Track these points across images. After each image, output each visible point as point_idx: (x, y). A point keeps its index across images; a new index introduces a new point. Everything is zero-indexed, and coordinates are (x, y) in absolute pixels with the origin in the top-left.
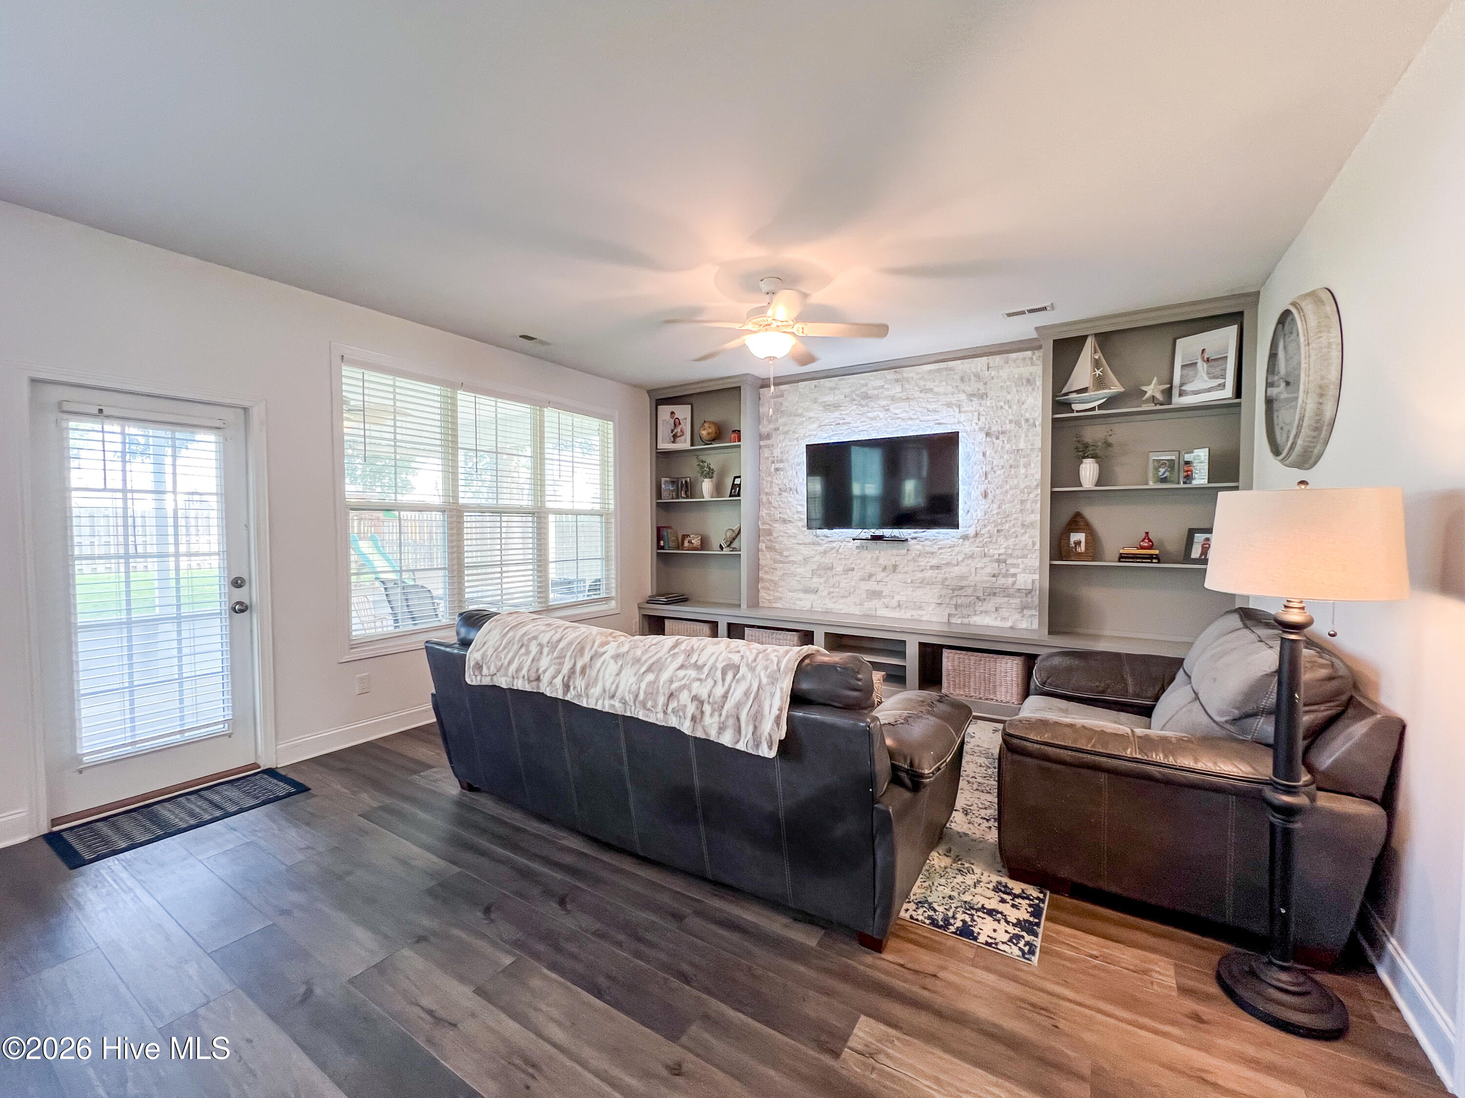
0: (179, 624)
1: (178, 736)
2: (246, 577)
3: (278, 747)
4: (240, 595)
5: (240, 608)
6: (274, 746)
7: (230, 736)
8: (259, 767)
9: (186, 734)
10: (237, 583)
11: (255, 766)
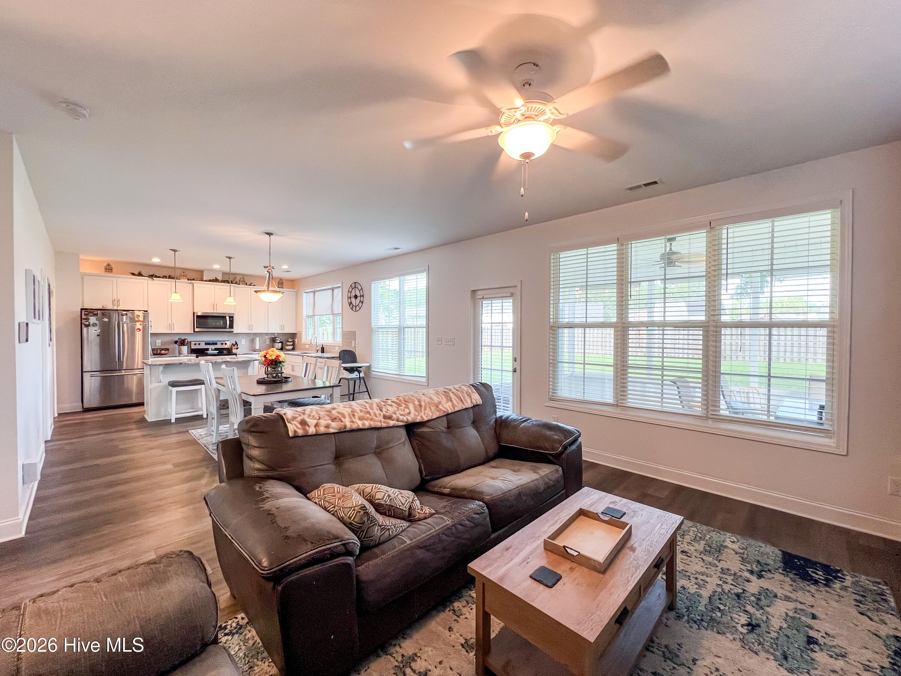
0: (502, 373)
2: (517, 358)
4: (516, 365)
5: (515, 370)
10: (515, 360)
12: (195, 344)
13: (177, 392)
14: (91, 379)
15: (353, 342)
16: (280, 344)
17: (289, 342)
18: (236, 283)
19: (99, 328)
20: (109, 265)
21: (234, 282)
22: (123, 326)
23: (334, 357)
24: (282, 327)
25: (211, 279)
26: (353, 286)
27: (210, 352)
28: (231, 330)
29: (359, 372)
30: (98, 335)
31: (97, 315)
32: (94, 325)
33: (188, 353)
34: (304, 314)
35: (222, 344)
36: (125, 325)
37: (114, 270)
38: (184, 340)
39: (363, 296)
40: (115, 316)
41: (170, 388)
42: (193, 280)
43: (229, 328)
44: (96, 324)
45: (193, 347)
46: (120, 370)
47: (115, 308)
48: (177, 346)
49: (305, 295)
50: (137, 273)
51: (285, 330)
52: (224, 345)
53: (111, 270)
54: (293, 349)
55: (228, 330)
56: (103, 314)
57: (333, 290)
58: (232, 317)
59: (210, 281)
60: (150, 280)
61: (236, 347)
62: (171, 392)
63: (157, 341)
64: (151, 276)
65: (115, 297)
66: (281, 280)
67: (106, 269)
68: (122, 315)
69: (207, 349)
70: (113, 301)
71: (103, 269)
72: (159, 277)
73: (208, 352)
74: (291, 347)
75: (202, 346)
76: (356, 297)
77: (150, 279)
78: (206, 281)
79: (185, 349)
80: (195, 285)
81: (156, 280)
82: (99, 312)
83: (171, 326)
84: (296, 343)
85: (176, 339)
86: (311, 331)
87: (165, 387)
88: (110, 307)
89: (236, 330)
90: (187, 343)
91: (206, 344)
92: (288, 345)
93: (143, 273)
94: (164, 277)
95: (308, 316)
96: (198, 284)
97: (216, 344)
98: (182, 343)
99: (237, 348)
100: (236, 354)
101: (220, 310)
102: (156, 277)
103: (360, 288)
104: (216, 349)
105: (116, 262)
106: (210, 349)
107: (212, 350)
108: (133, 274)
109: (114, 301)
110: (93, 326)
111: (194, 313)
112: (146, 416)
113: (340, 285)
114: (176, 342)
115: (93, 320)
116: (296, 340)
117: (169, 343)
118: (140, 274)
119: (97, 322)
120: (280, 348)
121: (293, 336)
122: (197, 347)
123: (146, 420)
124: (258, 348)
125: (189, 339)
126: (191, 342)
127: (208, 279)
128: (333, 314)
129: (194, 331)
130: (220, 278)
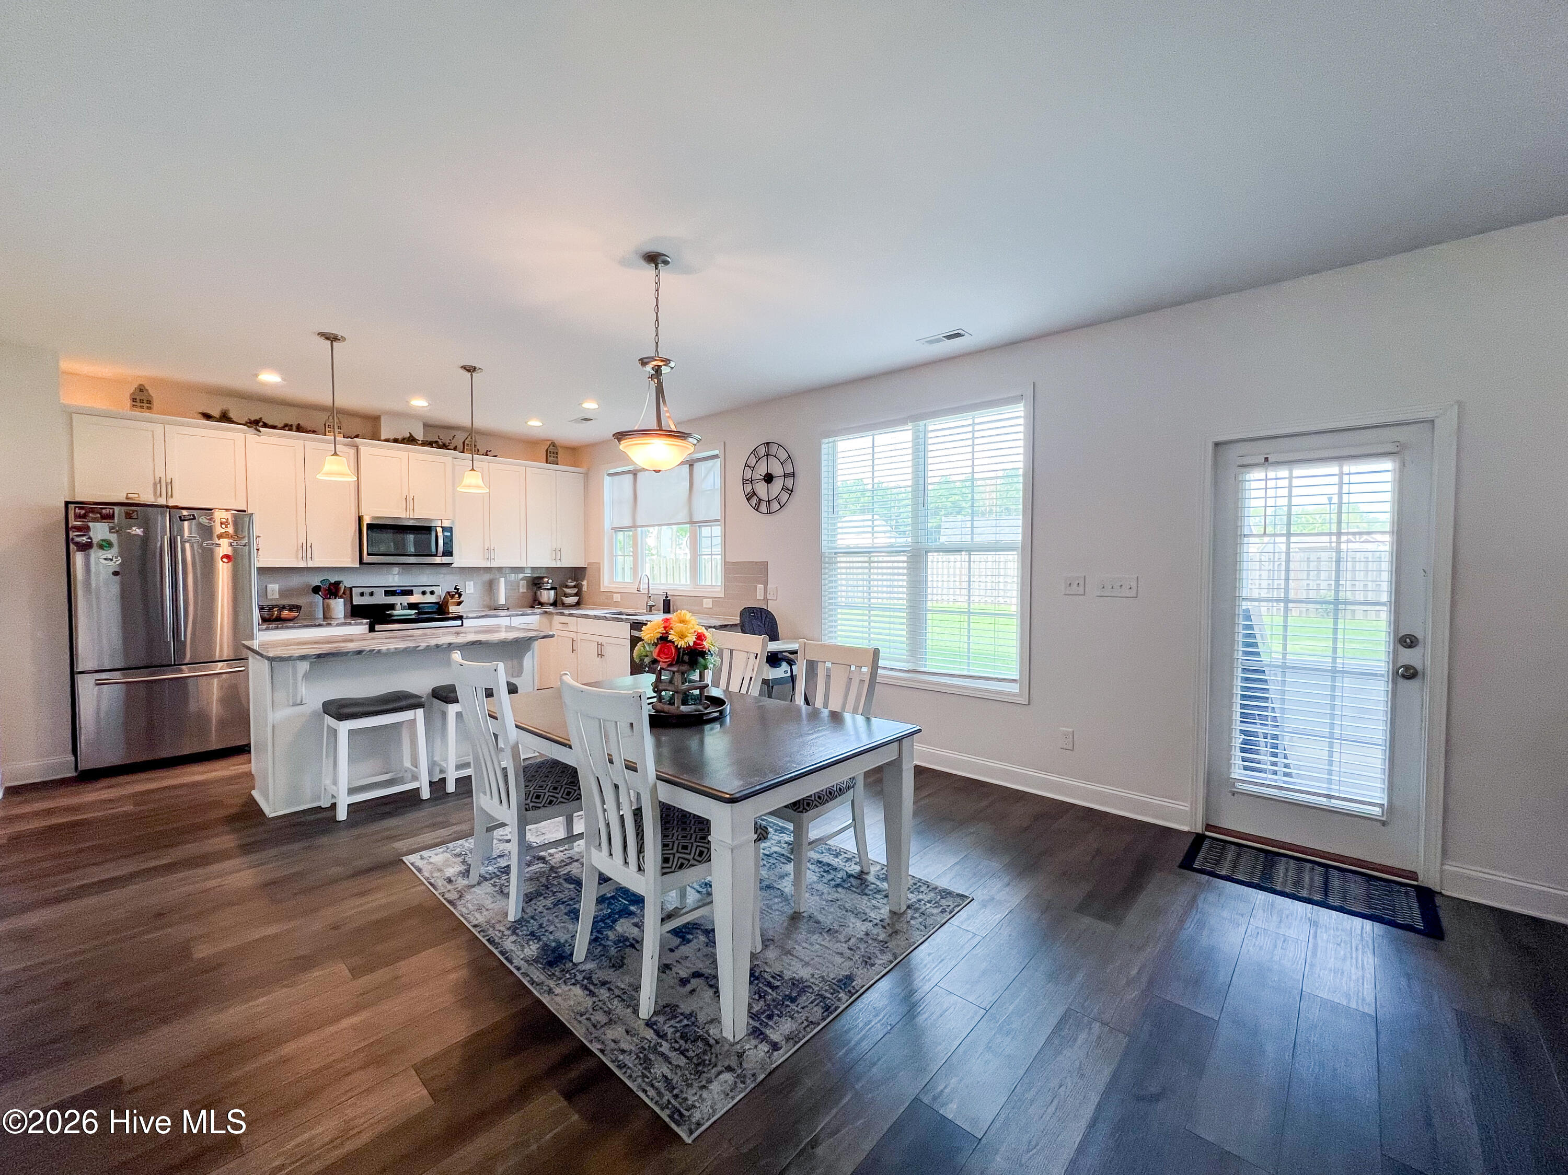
0: (1334, 679)
1: (1325, 799)
2: (1419, 636)
3: (1446, 867)
4: (1410, 657)
5: (1410, 674)
6: (1438, 865)
7: (1384, 823)
8: (1416, 880)
9: (1333, 801)
10: (1407, 641)
11: (1413, 875)
12: (362, 594)
13: (351, 732)
14: (100, 692)
15: (760, 587)
16: (552, 592)
17: (567, 587)
18: (455, 449)
19: (121, 554)
20: (141, 389)
21: (452, 446)
22: (183, 551)
23: (726, 626)
24: (557, 552)
25: (400, 437)
26: (762, 451)
27: (398, 612)
28: (446, 560)
29: (791, 663)
30: (116, 573)
31: (110, 517)
32: (105, 545)
33: (345, 617)
34: (607, 525)
35: (424, 593)
36: (187, 545)
37: (156, 404)
38: (337, 584)
39: (793, 475)
40: (164, 523)
41: (329, 721)
42: (357, 436)
43: (444, 555)
44: (110, 544)
45: (357, 601)
46: (177, 665)
47: (162, 501)
48: (318, 599)
49: (607, 479)
50: (216, 413)
51: (563, 561)
52: (428, 595)
53: (149, 402)
54: (578, 604)
55: (438, 560)
56: (128, 516)
57: (691, 466)
58: (450, 529)
59: (396, 441)
60: (251, 435)
61: (456, 600)
62: (334, 733)
63: (270, 587)
64: (255, 424)
65: (160, 473)
66: (553, 444)
67: (134, 400)
68: (182, 519)
69: (392, 607)
70: (155, 485)
71: (128, 403)
72: (274, 427)
73: (395, 613)
74: (574, 600)
75: (380, 599)
76: (769, 478)
77: (252, 430)
78: (387, 440)
79: (338, 606)
80: (362, 448)
81: (268, 435)
82: (117, 509)
83: (306, 549)
84: (585, 588)
85: (316, 581)
86: (624, 562)
87: (315, 714)
88: (147, 497)
89: (458, 560)
90: (344, 593)
91: (388, 593)
92: (566, 595)
93: (232, 415)
94: (287, 427)
95: (616, 530)
96: (368, 448)
97: (410, 593)
98: (332, 590)
99: (459, 604)
100: (460, 618)
101: (419, 513)
102: (265, 425)
103: (783, 456)
104: (412, 606)
105: (162, 383)
106: (398, 607)
107: (403, 608)
108: (207, 417)
109: (157, 483)
110: (101, 547)
111: (360, 519)
112: (254, 793)
113: (716, 452)
114: (316, 590)
115: (99, 531)
116: (585, 583)
117: (300, 591)
118: (225, 418)
119: (113, 538)
120: (552, 601)
121: (577, 573)
122: (366, 601)
123: (261, 812)
124: (502, 601)
125: (348, 581)
126: (351, 589)
127: (392, 437)
128: (692, 522)
129: (361, 562)
130: (419, 436)
